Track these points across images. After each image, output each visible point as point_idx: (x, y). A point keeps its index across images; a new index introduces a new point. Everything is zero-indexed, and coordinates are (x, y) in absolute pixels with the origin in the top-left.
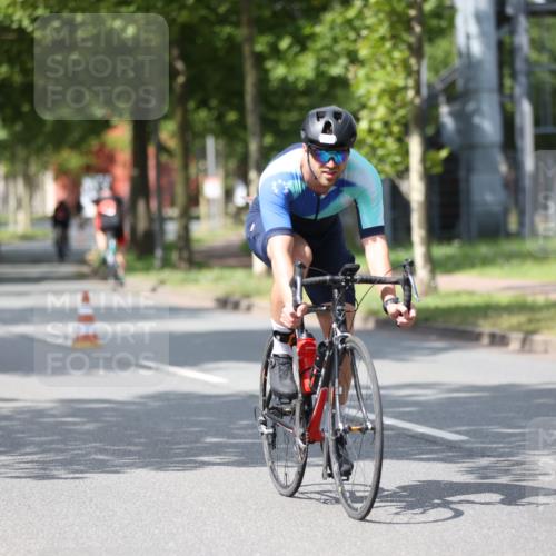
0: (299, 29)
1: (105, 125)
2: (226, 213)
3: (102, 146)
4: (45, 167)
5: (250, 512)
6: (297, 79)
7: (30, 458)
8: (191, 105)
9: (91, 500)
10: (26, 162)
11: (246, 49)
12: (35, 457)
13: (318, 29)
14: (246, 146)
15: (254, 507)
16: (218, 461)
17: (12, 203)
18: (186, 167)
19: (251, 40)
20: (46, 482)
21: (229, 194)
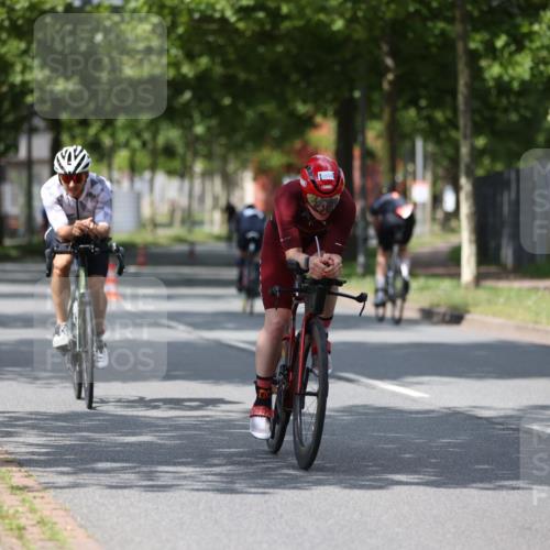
0: (517, 27)
1: (307, 123)
2: (434, 219)
3: (305, 145)
4: (244, 166)
5: (449, 536)
6: (512, 79)
7: (218, 470)
8: (400, 104)
9: (281, 516)
10: (225, 160)
11: (460, 46)
12: (224, 469)
13: (536, 27)
14: (457, 149)
15: (453, 530)
16: (416, 481)
17: (209, 202)
18: (393, 170)
19: (465, 37)
20: (234, 496)
21: (437, 200)
